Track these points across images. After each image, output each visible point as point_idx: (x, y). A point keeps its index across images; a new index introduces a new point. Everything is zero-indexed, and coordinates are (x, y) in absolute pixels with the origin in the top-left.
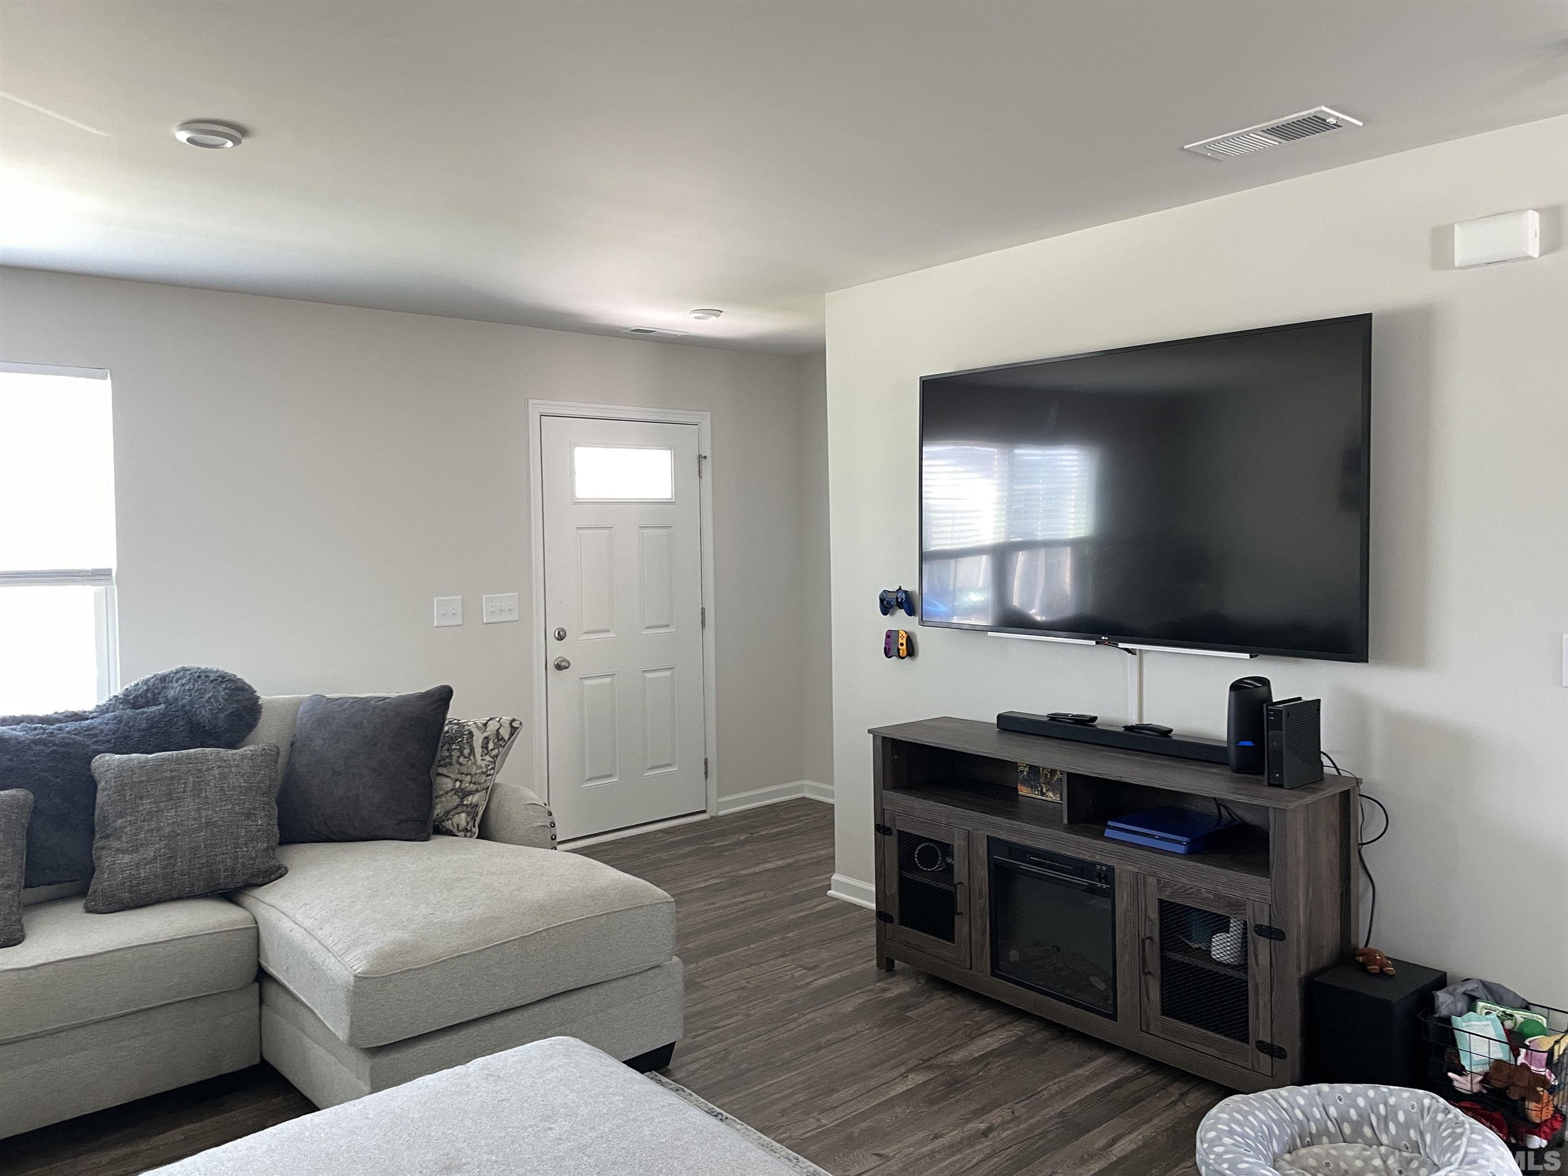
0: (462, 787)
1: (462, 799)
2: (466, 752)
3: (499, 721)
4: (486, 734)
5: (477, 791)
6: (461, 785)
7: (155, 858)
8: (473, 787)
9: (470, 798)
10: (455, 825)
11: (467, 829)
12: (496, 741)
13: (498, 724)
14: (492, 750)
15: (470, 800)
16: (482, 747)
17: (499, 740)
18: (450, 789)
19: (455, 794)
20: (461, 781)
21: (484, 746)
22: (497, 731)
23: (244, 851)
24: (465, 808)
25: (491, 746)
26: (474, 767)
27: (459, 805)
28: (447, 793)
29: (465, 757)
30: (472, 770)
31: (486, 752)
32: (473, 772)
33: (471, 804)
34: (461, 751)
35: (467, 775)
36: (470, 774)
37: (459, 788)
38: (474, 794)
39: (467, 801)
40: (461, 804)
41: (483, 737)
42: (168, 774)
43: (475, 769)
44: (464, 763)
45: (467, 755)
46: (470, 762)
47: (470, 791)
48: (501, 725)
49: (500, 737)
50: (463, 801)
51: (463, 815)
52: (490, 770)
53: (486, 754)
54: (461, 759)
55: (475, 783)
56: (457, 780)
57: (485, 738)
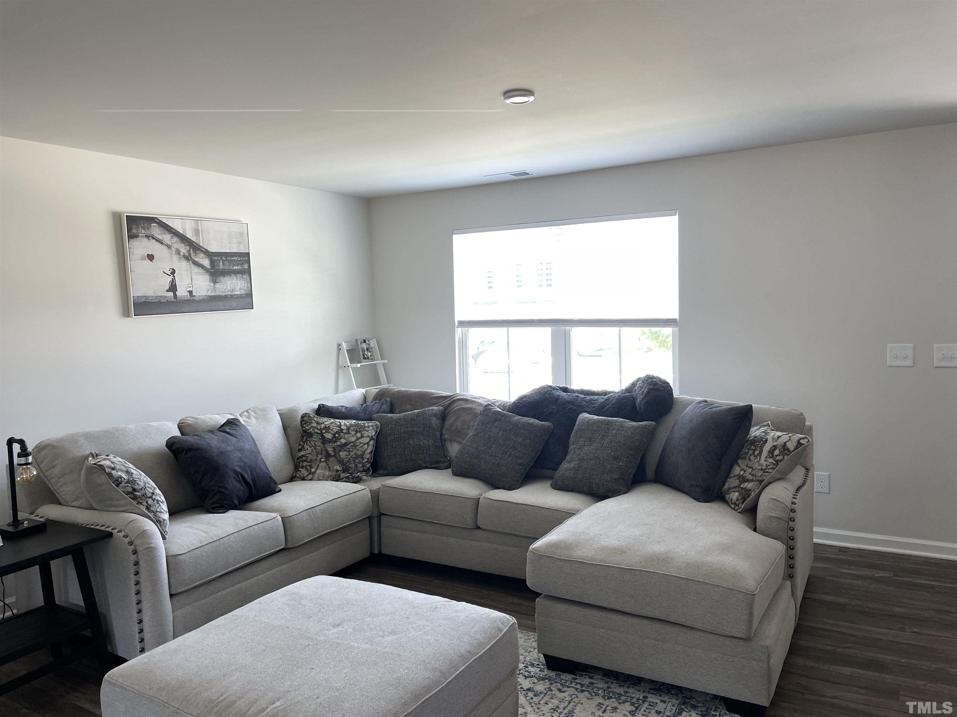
0: (744, 475)
1: (741, 483)
2: (757, 452)
3: (790, 437)
4: (775, 444)
5: (752, 480)
6: (743, 474)
7: (572, 468)
8: (750, 477)
9: (746, 484)
10: (730, 499)
11: (736, 503)
12: (782, 450)
13: (789, 438)
14: (777, 456)
15: (746, 485)
16: (769, 452)
17: (784, 450)
18: (737, 474)
19: (738, 479)
20: (745, 471)
21: (771, 451)
22: (785, 443)
23: (605, 477)
24: (740, 489)
25: (777, 452)
26: (757, 463)
27: (738, 486)
28: (734, 476)
29: (754, 456)
30: (755, 466)
31: (771, 456)
32: (754, 468)
33: (745, 488)
34: (754, 451)
35: (750, 468)
36: (752, 468)
37: (742, 475)
38: (749, 482)
39: (744, 485)
40: (739, 486)
41: (773, 445)
42: (595, 428)
43: (756, 466)
44: (752, 459)
45: (756, 455)
46: (756, 460)
47: (748, 479)
48: (790, 440)
49: (786, 448)
50: (740, 485)
51: (737, 494)
52: (770, 469)
53: (770, 457)
54: (752, 457)
55: (753, 475)
56: (743, 470)
57: (774, 446)
